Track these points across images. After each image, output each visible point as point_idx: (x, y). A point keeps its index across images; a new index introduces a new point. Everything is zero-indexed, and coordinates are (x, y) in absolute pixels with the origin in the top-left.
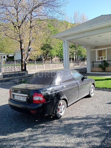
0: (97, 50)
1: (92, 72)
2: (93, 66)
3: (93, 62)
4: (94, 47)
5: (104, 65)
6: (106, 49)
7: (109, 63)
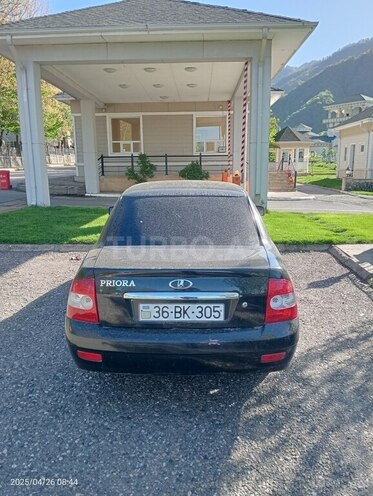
0: (110, 116)
1: (101, 192)
2: (103, 172)
3: (102, 157)
4: (102, 106)
5: (141, 172)
6: (139, 115)
7: (155, 164)
